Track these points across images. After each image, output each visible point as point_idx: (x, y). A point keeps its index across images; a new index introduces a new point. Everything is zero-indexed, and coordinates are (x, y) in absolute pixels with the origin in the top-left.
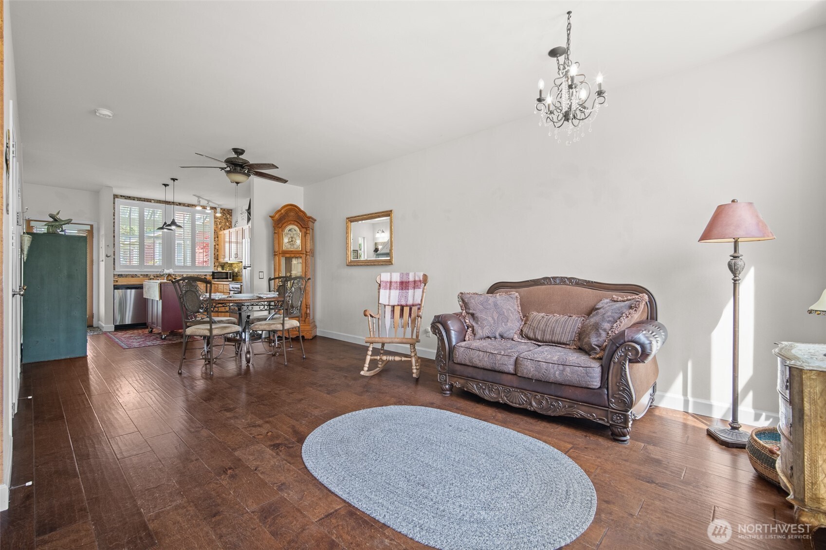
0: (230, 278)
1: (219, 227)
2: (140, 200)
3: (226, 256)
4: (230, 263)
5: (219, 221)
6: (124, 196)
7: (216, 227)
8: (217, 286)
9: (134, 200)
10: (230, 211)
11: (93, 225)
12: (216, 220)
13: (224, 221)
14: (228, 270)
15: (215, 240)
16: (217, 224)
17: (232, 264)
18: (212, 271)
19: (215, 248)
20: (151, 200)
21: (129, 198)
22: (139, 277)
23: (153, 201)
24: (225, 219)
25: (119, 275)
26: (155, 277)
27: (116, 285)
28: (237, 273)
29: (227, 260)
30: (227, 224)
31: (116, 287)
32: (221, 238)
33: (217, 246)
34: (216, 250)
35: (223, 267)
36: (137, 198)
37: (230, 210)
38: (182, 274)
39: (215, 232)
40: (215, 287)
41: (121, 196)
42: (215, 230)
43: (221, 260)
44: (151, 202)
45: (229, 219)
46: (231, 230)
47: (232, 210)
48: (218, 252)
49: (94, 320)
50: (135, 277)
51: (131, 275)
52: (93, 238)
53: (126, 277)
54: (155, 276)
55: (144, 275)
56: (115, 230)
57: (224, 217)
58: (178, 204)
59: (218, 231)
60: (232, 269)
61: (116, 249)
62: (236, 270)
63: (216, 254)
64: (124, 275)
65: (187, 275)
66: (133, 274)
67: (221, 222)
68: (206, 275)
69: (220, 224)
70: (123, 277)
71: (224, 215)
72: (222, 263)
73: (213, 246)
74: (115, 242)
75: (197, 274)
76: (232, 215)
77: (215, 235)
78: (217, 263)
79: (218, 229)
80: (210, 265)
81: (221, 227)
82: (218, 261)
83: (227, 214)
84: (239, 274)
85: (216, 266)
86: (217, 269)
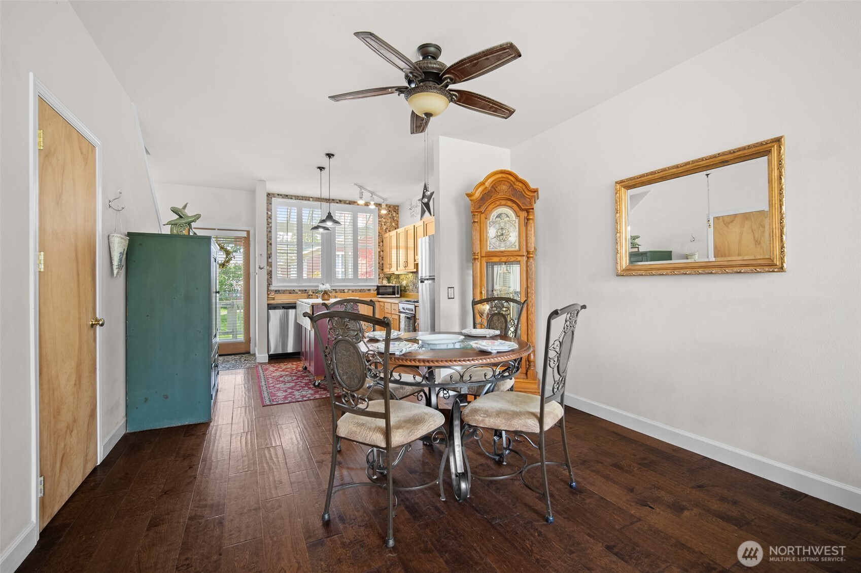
0: (398, 294)
1: (384, 229)
2: (298, 199)
3: (393, 265)
4: (397, 275)
5: (384, 220)
6: (281, 195)
7: (381, 229)
8: (382, 304)
9: (291, 199)
10: (397, 208)
11: (249, 231)
12: (380, 220)
13: (389, 221)
14: (394, 282)
15: (379, 246)
16: (382, 225)
17: (399, 275)
18: (376, 284)
19: (379, 256)
20: (309, 197)
21: (286, 196)
22: (297, 293)
23: (311, 199)
24: (390, 218)
25: (276, 291)
27: (270, 304)
28: (405, 287)
29: (393, 270)
30: (393, 224)
31: (271, 307)
32: (386, 241)
33: (382, 252)
34: (380, 258)
35: (389, 279)
36: (295, 196)
37: (396, 206)
38: (343, 288)
39: (380, 235)
40: (381, 306)
41: (278, 195)
42: (379, 232)
43: (387, 271)
44: (309, 200)
45: (395, 218)
46: (399, 230)
47: (398, 206)
48: (383, 260)
49: (251, 345)
50: (293, 293)
51: (288, 290)
52: (249, 246)
53: (284, 293)
54: (314, 291)
55: (303, 290)
56: (271, 237)
57: (390, 216)
58: (338, 202)
59: (383, 233)
60: (399, 282)
61: (273, 260)
62: (404, 283)
63: (381, 263)
64: (282, 290)
65: (349, 290)
66: (291, 290)
67: (386, 222)
68: (369, 290)
69: (385, 225)
70: (280, 293)
71: (390, 213)
72: (387, 274)
73: (378, 253)
74: (271, 250)
75: (360, 288)
76: (398, 212)
77: (380, 238)
78: (382, 274)
79: (382, 231)
80: (374, 277)
81: (386, 228)
82: (383, 272)
83: (392, 212)
84: (408, 288)
85: (381, 278)
86: (382, 283)
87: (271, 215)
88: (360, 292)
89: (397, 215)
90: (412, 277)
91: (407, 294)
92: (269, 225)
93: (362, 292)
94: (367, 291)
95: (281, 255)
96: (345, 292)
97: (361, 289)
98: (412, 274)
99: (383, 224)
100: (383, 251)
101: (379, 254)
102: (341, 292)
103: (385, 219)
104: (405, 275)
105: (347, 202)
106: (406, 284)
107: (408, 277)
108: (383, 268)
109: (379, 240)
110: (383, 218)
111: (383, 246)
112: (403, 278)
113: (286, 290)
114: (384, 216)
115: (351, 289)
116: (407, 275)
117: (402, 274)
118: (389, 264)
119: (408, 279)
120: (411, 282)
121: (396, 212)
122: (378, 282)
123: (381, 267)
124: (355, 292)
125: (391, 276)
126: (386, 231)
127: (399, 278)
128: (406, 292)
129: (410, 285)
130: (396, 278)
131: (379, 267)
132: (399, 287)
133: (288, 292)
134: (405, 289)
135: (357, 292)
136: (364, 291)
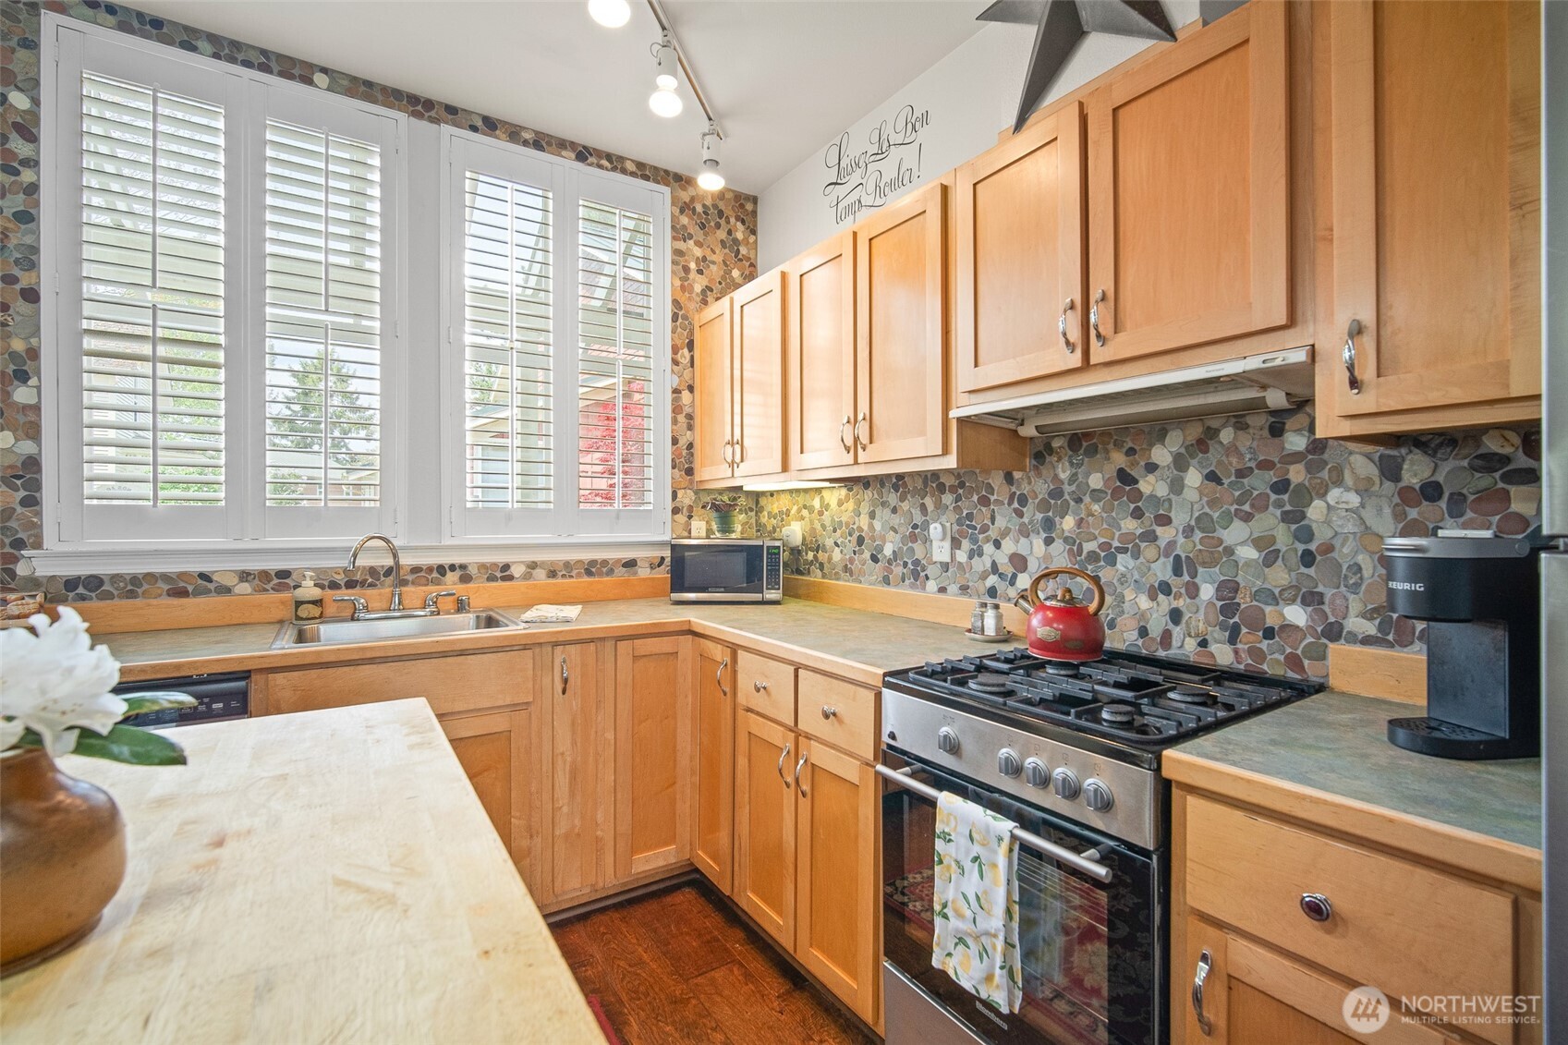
0: (773, 584)
1: (698, 288)
4: (748, 493)
5: (698, 252)
7: (682, 287)
8: (718, 653)
10: (749, 207)
12: (681, 245)
13: (718, 258)
15: (675, 362)
16: (686, 269)
17: (757, 496)
18: (667, 537)
19: (677, 409)
23: (322, 79)
24: (723, 244)
25: (71, 584)
26: (334, 585)
28: (796, 552)
29: (757, 474)
32: (715, 343)
33: (686, 395)
34: (681, 418)
35: (724, 514)
37: (749, 200)
38: (501, 558)
39: (679, 313)
42: (676, 303)
43: (715, 474)
44: (307, 81)
45: (743, 250)
47: (755, 200)
48: (690, 427)
50: (199, 592)
51: (165, 577)
53: (131, 595)
54: (340, 578)
55: (264, 575)
56: (33, 250)
57: (722, 234)
58: (479, 123)
59: (692, 306)
60: (760, 527)
61: (43, 394)
62: (795, 532)
63: (683, 442)
64: (115, 578)
65: (533, 566)
66: (182, 575)
67: (704, 259)
68: (631, 564)
69: (700, 272)
70: (109, 596)
71: (723, 222)
72: (711, 491)
73: (669, 396)
74: (35, 333)
75: (587, 556)
76: (755, 225)
77: (679, 329)
78: (688, 491)
79: (690, 299)
80: (650, 507)
81: (706, 286)
82: (691, 482)
83: (732, 220)
84: (815, 557)
85: (685, 509)
86: (690, 533)
87: (33, 115)
88: (589, 573)
89: (752, 239)
90: (850, 505)
91: (809, 584)
92: (14, 171)
93: (600, 574)
94: (620, 571)
96: (511, 578)
97: (593, 563)
98: (844, 491)
99: (693, 266)
100: (691, 389)
101: (674, 400)
102: (492, 578)
103: (699, 244)
104: (801, 499)
105: (526, 135)
106: (804, 539)
107: (816, 503)
108: (691, 463)
109: (676, 335)
110: (691, 243)
111: (692, 366)
112: (785, 510)
113: (148, 574)
114: (699, 235)
115: (543, 562)
116: (808, 496)
117: (778, 492)
118: (731, 443)
119: (815, 515)
120: (835, 531)
121: (747, 224)
122: (673, 531)
123: (683, 460)
124: (563, 576)
125: (735, 499)
126: (703, 299)
127: (759, 510)
128: (799, 572)
129: (829, 542)
130: (751, 510)
131: (673, 460)
132: (779, 553)
133: (166, 587)
134: (798, 560)
135: (573, 574)
136: (604, 570)
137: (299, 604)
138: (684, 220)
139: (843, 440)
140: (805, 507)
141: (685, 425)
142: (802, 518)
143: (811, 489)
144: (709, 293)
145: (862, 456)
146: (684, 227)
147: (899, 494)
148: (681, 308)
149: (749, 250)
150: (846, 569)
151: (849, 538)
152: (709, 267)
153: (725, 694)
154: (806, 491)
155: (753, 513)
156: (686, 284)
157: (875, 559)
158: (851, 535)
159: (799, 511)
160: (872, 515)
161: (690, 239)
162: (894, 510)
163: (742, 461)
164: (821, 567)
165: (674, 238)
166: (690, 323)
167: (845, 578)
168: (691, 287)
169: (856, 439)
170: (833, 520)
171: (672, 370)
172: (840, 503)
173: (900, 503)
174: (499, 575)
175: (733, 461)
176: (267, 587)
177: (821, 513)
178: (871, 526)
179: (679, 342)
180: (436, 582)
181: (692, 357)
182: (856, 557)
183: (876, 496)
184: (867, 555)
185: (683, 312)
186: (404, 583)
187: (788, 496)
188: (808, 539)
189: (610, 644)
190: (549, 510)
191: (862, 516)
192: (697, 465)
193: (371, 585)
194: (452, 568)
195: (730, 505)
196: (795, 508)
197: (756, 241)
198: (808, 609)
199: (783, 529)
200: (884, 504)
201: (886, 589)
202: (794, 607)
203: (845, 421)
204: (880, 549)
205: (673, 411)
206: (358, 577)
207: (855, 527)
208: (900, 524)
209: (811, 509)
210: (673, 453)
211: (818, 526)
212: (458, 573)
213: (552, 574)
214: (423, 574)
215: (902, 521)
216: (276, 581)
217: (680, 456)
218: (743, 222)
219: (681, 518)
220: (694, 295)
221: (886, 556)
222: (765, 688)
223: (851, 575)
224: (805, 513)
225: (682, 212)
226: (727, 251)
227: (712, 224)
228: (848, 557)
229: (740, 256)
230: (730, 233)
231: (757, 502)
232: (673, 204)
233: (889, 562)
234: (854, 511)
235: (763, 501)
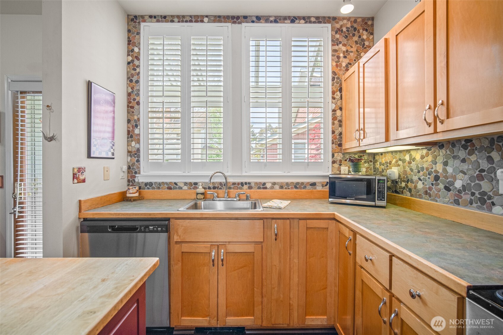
0: (381, 198)
1: (344, 65)
4: (370, 154)
5: (344, 49)
6: (155, 17)
7: (337, 66)
9: (172, 21)
10: (370, 23)
12: (336, 47)
13: (354, 49)
14: (364, 170)
15: (333, 98)
16: (338, 57)
17: (374, 155)
18: (327, 174)
19: (334, 118)
20: (203, 17)
21: (164, 18)
22: (181, 188)
23: (206, 19)
24: (356, 42)
25: (146, 184)
26: (209, 188)
28: (395, 182)
32: (349, 86)
33: (338, 113)
34: (336, 122)
35: (355, 163)
36: (178, 17)
37: (369, 19)
38: (262, 181)
39: (335, 77)
41: (151, 17)
42: (334, 73)
43: (351, 146)
44: (202, 21)
47: (373, 19)
48: (340, 126)
50: (174, 188)
51: (167, 183)
53: (159, 188)
54: (211, 186)
55: (191, 183)
56: (139, 90)
57: (356, 38)
58: (255, 19)
59: (341, 73)
60: (375, 169)
61: (141, 130)
62: (394, 172)
63: (337, 132)
64: (155, 183)
65: (274, 184)
66: (171, 183)
67: (347, 51)
68: (313, 184)
69: (345, 57)
70: (153, 188)
71: (356, 33)
72: (349, 153)
73: (330, 113)
74: (139, 114)
75: (295, 181)
76: (373, 30)
77: (335, 84)
78: (340, 154)
79: (340, 70)
80: (322, 161)
81: (348, 63)
82: (341, 150)
83: (361, 31)
84: (406, 185)
85: (338, 161)
86: (340, 171)
87: (139, 53)
88: (296, 187)
89: (371, 37)
90: (430, 158)
91: (403, 199)
92: (135, 70)
93: (301, 188)
94: (309, 187)
95: (155, 120)
96: (266, 188)
97: (298, 183)
98: (425, 152)
99: (341, 55)
100: (341, 109)
101: (333, 114)
102: (259, 188)
103: (344, 45)
104: (398, 156)
105: (272, 19)
106: (400, 176)
107: (407, 158)
108: (341, 141)
109: (334, 87)
110: (341, 45)
111: (341, 99)
112: (388, 161)
113: (162, 182)
114: (345, 41)
115: (278, 183)
116: (402, 154)
117: (385, 152)
118: (359, 130)
119: (406, 164)
120: (419, 172)
121: (368, 31)
122: (332, 171)
123: (337, 140)
124: (286, 188)
125: (361, 156)
126: (346, 69)
127: (375, 162)
128: (396, 192)
129: (415, 178)
130: (371, 161)
131: (332, 140)
132: (384, 183)
133: (167, 186)
134: (396, 186)
135: (290, 187)
136: (302, 186)
137: (197, 194)
138: (338, 36)
139: (425, 120)
140: (400, 160)
141: (338, 125)
142: (399, 165)
143: (404, 151)
144: (349, 66)
145: (440, 127)
146: (338, 39)
147: (467, 151)
148: (336, 75)
149: (369, 43)
150: (426, 193)
151: (428, 176)
152: (349, 54)
153: (350, 254)
154: (400, 151)
155: (372, 163)
156: (338, 63)
157: (447, 189)
158: (429, 174)
159: (397, 162)
160: (446, 164)
161: (340, 44)
162: (464, 161)
163: (364, 138)
164: (410, 190)
165: (333, 45)
166: (340, 81)
167: (426, 198)
168: (341, 64)
169: (435, 118)
170: (417, 167)
171: (332, 102)
172: (422, 157)
173: (468, 157)
174: (262, 187)
175: (359, 139)
176: (192, 188)
177: (410, 163)
178: (445, 170)
179: (335, 89)
180: (241, 189)
181: (341, 95)
182: (434, 187)
183: (448, 152)
184: (441, 186)
185: (337, 76)
186: (230, 188)
187: (390, 155)
188: (402, 176)
189: (296, 221)
190: (280, 162)
191: (438, 164)
192: (343, 142)
193: (220, 189)
194: (246, 183)
195: (359, 160)
196: (394, 161)
197: (373, 38)
198: (401, 213)
199: (388, 171)
200: (455, 157)
201: (456, 207)
202: (393, 210)
203: (427, 107)
204: (452, 183)
205: (333, 119)
206: (216, 186)
207: (433, 170)
208: (468, 170)
209: (404, 161)
210: (332, 137)
211: (408, 169)
212: (248, 185)
213: (281, 187)
214: (236, 185)
215: (470, 167)
216: (194, 186)
217: (336, 139)
218: (366, 30)
219: (336, 165)
220: (342, 68)
221: (456, 188)
222: (371, 260)
223: (430, 196)
224: (400, 163)
225: (336, 33)
226: (358, 45)
227: (351, 35)
228: (427, 186)
229: (365, 46)
230: (360, 37)
231: (374, 158)
232: (332, 30)
233: (459, 191)
234: (432, 161)
235: (377, 157)
